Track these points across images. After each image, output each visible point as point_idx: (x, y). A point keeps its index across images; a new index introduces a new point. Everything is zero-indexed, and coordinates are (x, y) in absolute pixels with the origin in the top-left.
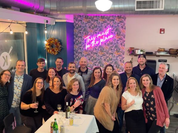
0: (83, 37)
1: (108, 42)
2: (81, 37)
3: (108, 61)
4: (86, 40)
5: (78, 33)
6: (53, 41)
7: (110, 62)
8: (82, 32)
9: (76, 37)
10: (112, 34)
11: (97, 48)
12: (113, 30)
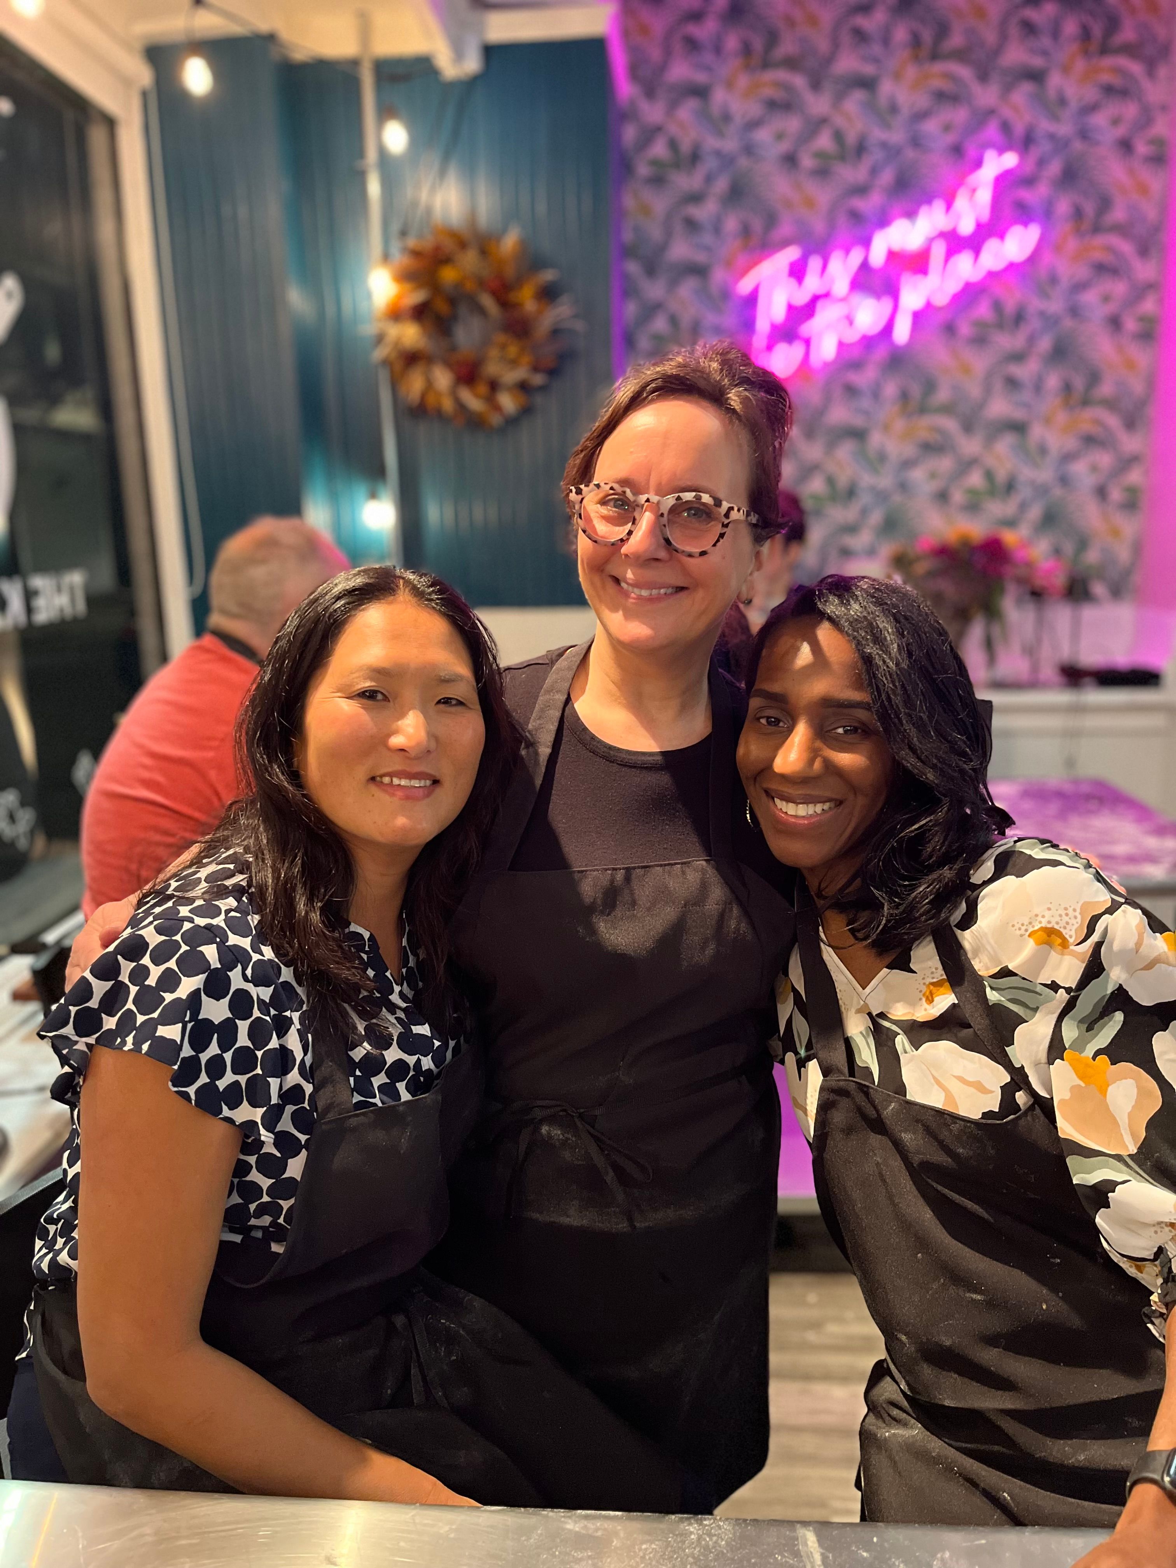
0: (719, 276)
1: (983, 310)
2: (699, 271)
3: (973, 507)
4: (752, 299)
5: (669, 234)
6: (470, 260)
7: (997, 509)
8: (704, 212)
9: (651, 270)
10: (1024, 216)
11: (864, 378)
12: (1029, 181)
